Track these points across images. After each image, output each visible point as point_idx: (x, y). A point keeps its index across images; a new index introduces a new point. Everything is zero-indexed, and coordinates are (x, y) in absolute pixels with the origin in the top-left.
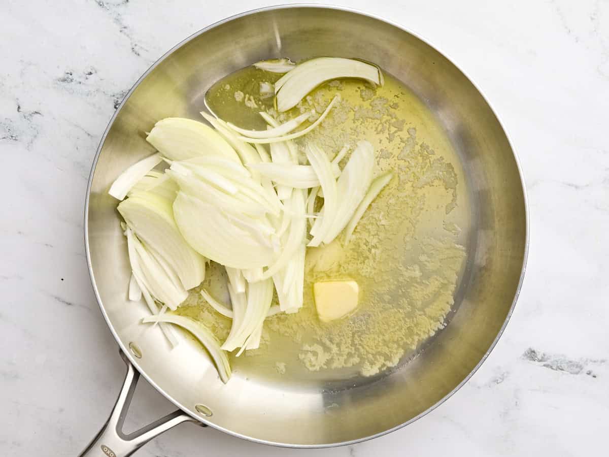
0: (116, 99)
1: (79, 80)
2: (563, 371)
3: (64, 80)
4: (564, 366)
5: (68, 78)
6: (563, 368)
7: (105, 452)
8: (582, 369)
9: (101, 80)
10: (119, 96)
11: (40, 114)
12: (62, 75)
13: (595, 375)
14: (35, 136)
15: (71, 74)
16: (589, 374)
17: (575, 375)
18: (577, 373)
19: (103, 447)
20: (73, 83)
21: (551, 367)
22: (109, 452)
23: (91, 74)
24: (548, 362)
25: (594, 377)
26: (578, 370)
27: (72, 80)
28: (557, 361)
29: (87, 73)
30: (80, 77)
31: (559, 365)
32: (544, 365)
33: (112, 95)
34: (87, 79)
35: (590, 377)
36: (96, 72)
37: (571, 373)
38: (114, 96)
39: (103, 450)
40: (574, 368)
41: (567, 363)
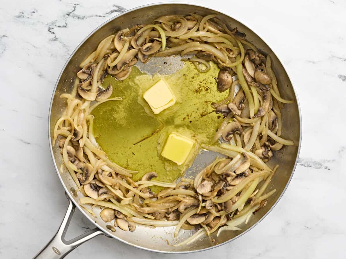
0: (49, 26)
1: (27, 16)
2: (311, 168)
3: (19, 17)
4: (312, 164)
5: (21, 15)
6: (311, 166)
7: (55, 251)
8: (321, 166)
9: (40, 15)
10: (51, 24)
11: (6, 36)
12: (17, 14)
13: (329, 169)
14: (5, 50)
15: (23, 13)
16: (326, 168)
17: (318, 169)
18: (319, 168)
19: (53, 248)
20: (24, 18)
21: (304, 166)
22: (56, 251)
23: (34, 12)
24: (302, 163)
25: (329, 170)
26: (320, 166)
27: (23, 17)
28: (307, 162)
29: (32, 12)
30: (28, 15)
31: (309, 164)
32: (300, 165)
33: (47, 24)
34: (32, 15)
35: (327, 170)
36: (37, 11)
37: (316, 168)
38: (48, 24)
39: (53, 250)
40: (318, 165)
41: (313, 163)
